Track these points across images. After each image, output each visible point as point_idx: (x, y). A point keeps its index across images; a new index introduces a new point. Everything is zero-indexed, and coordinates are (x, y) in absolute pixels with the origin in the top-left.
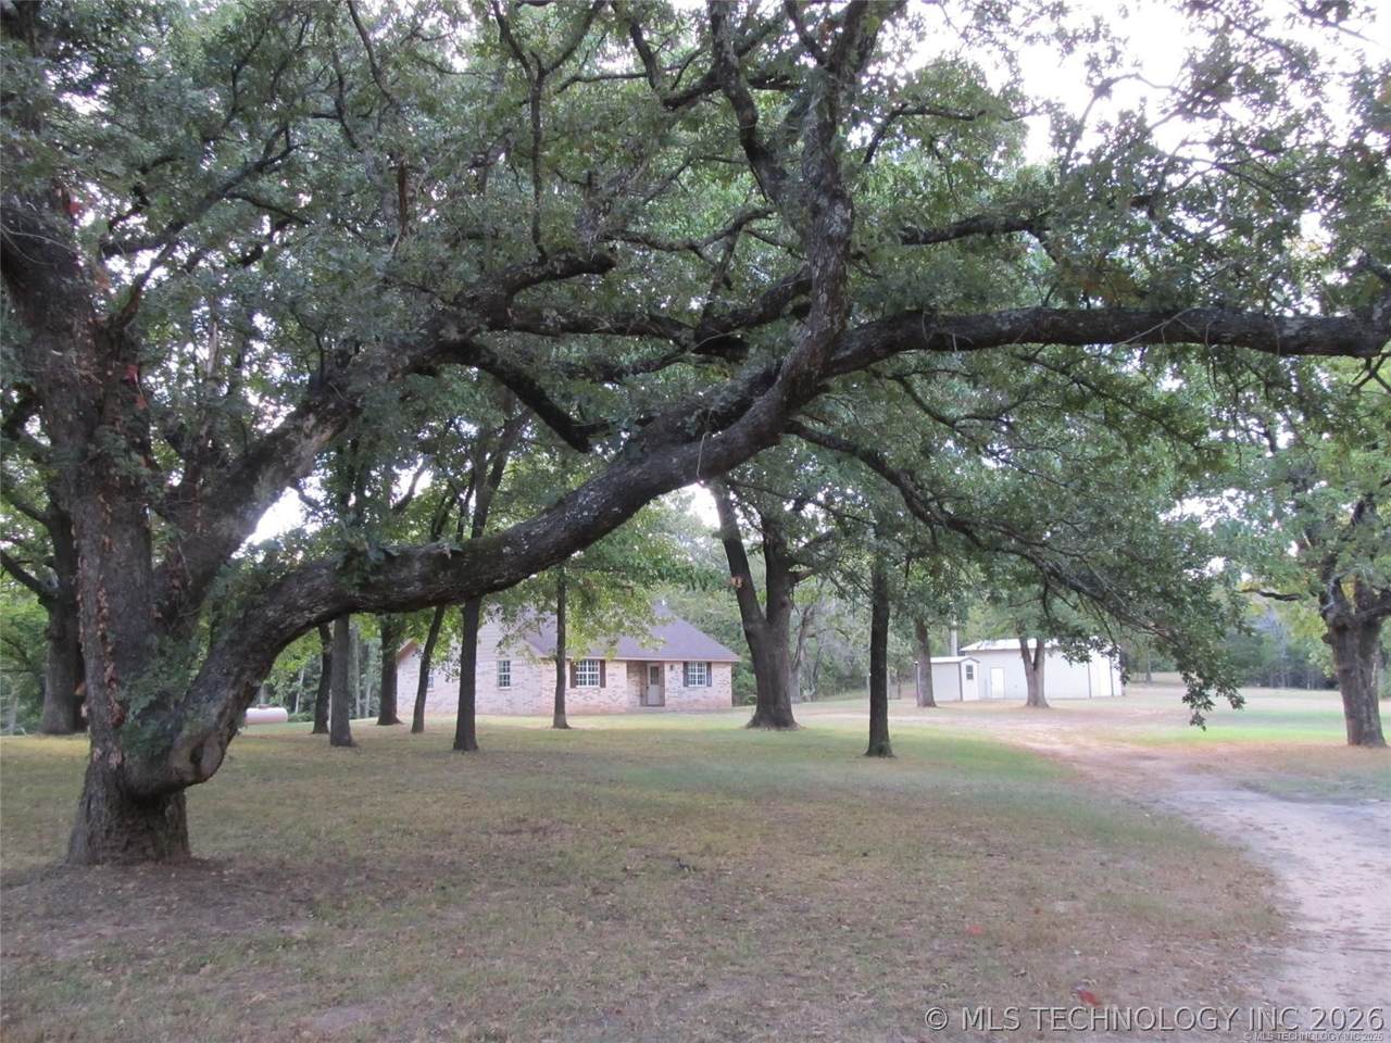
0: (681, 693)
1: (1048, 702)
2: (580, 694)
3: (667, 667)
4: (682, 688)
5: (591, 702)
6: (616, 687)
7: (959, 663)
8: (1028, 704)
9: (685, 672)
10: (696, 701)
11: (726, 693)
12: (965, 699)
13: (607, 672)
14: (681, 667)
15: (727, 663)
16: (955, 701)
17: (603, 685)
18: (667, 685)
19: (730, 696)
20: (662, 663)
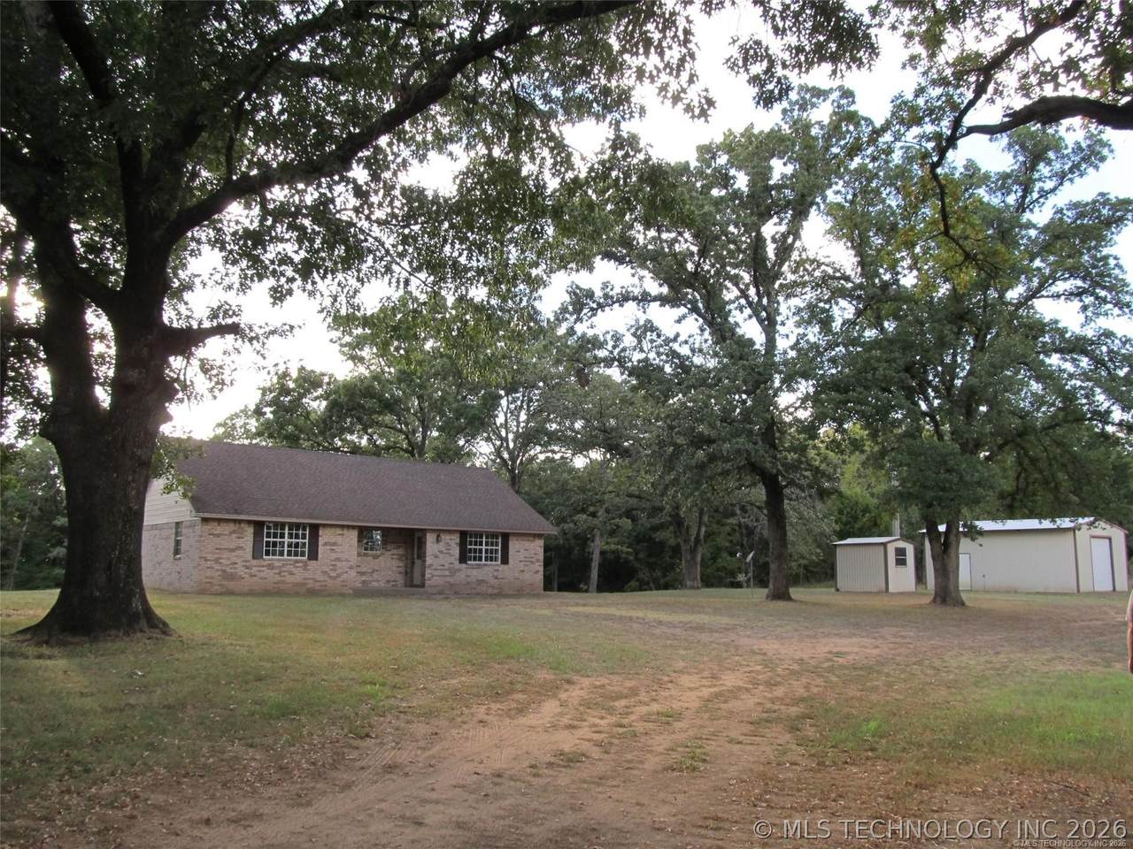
0: (453, 572)
1: (964, 596)
2: (271, 567)
3: (430, 538)
4: (457, 565)
5: (289, 579)
6: (338, 559)
7: (884, 545)
8: (934, 601)
9: (463, 544)
10: (480, 582)
11: (536, 574)
12: (891, 589)
13: (321, 541)
14: (456, 538)
15: (539, 536)
16: (879, 593)
17: (313, 555)
18: (429, 560)
19: (540, 576)
20: (424, 531)
